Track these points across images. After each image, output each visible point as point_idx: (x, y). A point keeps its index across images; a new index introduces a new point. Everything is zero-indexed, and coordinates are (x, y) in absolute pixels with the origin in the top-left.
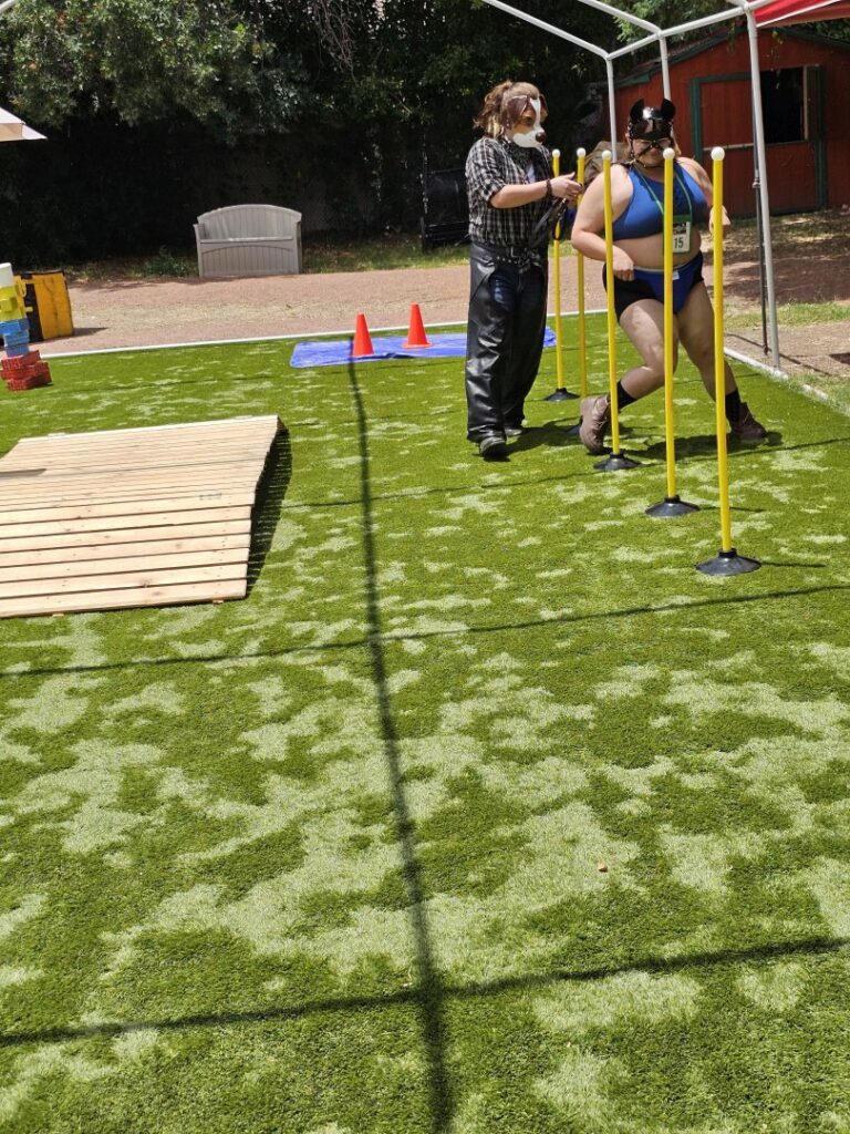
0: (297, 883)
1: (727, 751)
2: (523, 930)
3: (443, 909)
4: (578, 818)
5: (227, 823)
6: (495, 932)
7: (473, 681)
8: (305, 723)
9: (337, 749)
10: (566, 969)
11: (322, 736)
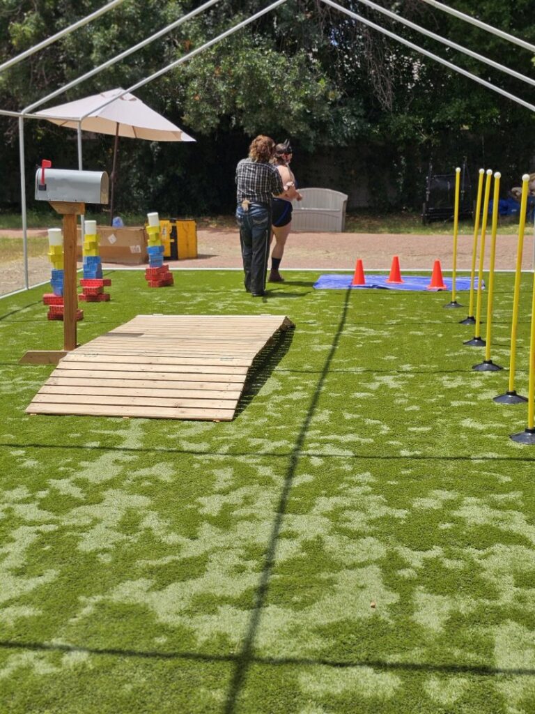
1: (479, 549)
2: (311, 633)
4: (372, 576)
5: (171, 547)
7: (342, 486)
8: (236, 497)
11: (243, 505)
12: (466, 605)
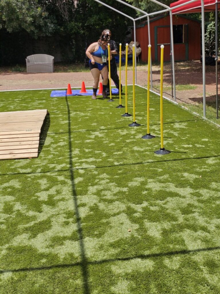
0: (50, 233)
1: (162, 201)
2: (109, 247)
3: (88, 241)
4: (123, 217)
5: (31, 217)
6: (101, 247)
7: (97, 181)
8: (52, 191)
9: (61, 198)
10: (120, 257)
11: (57, 195)
12: (167, 225)
